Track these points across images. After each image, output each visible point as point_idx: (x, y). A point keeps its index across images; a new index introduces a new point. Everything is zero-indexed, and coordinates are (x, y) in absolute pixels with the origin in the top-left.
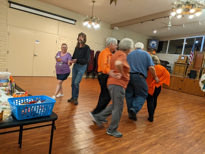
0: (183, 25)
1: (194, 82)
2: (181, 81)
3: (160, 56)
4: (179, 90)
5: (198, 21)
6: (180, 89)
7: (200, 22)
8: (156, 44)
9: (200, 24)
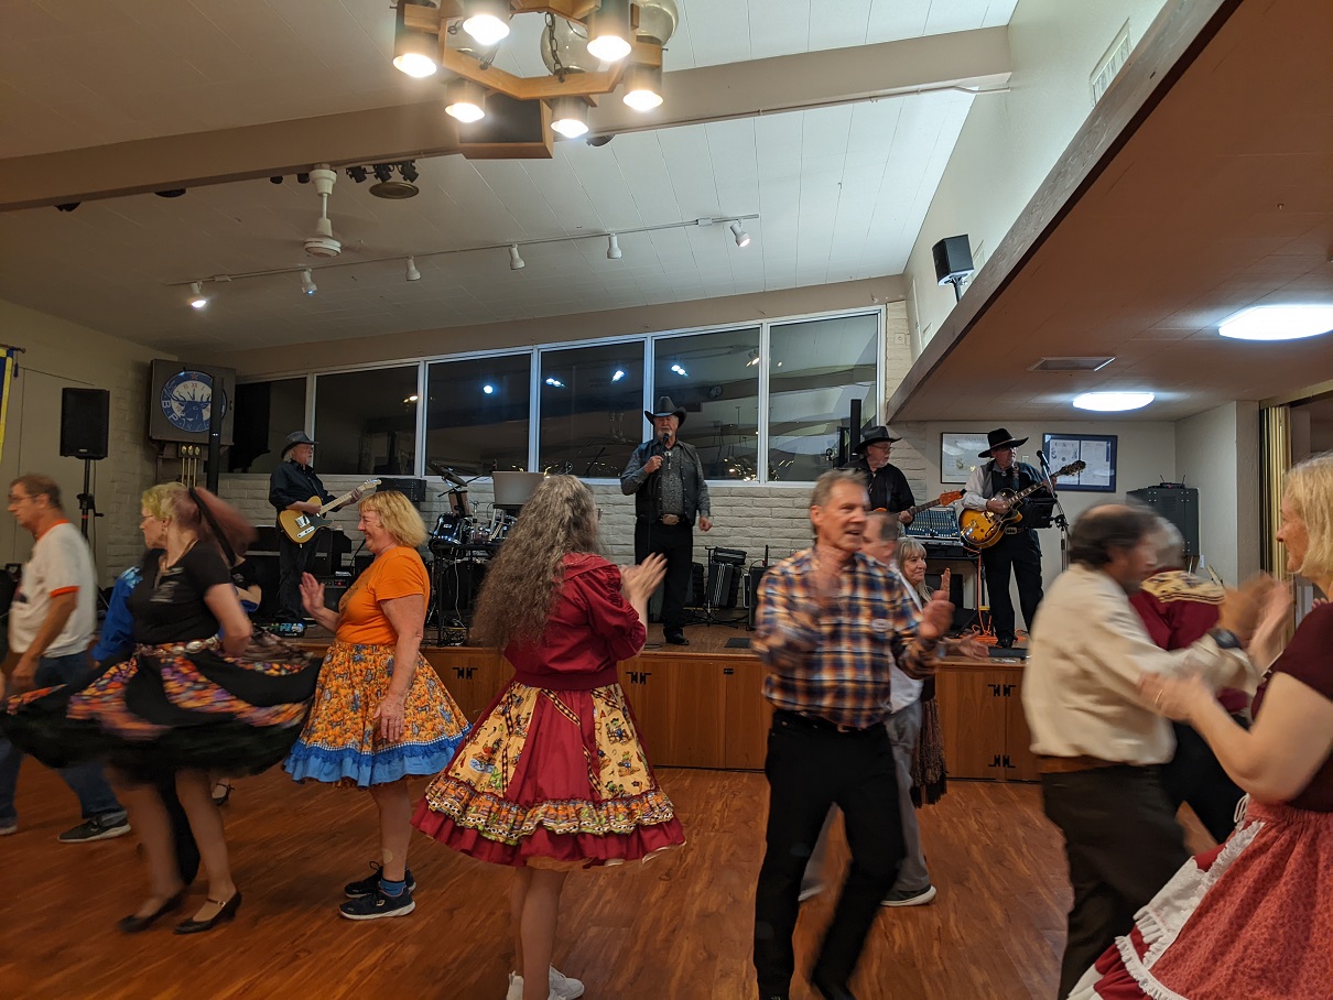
0: (410, 261)
7: (514, 249)
9: (521, 264)
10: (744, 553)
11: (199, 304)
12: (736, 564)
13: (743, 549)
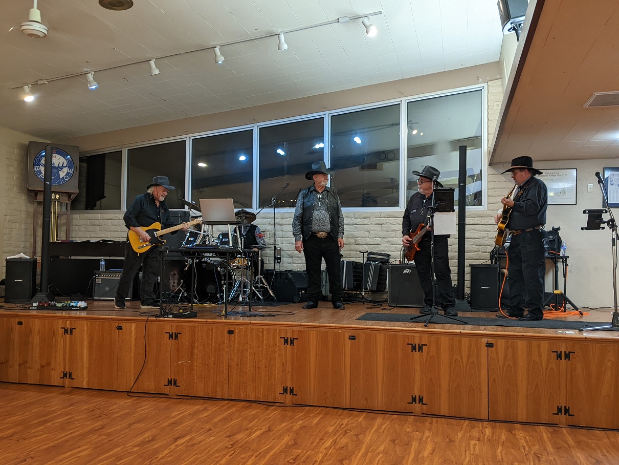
0: (152, 63)
1: (231, 332)
2: (171, 336)
3: (96, 222)
4: (167, 390)
5: (213, 43)
6: (170, 382)
7: (217, 50)
8: (66, 170)
9: (223, 60)
10: (389, 256)
11: (29, 99)
12: (382, 263)
13: (389, 253)
